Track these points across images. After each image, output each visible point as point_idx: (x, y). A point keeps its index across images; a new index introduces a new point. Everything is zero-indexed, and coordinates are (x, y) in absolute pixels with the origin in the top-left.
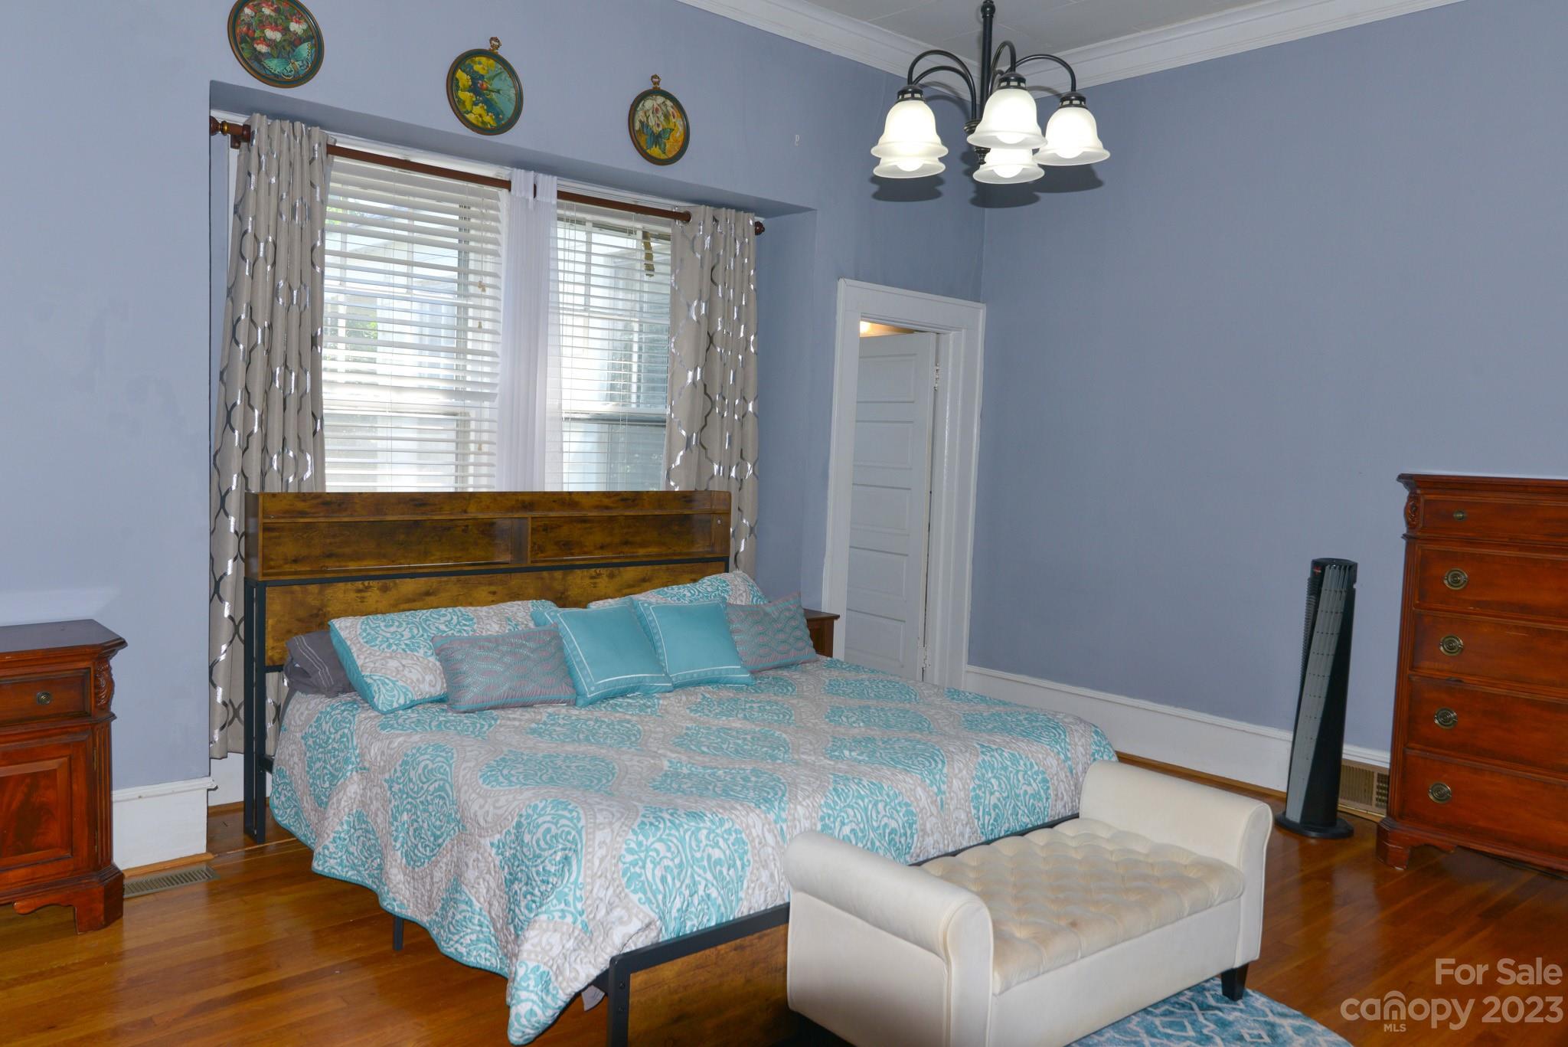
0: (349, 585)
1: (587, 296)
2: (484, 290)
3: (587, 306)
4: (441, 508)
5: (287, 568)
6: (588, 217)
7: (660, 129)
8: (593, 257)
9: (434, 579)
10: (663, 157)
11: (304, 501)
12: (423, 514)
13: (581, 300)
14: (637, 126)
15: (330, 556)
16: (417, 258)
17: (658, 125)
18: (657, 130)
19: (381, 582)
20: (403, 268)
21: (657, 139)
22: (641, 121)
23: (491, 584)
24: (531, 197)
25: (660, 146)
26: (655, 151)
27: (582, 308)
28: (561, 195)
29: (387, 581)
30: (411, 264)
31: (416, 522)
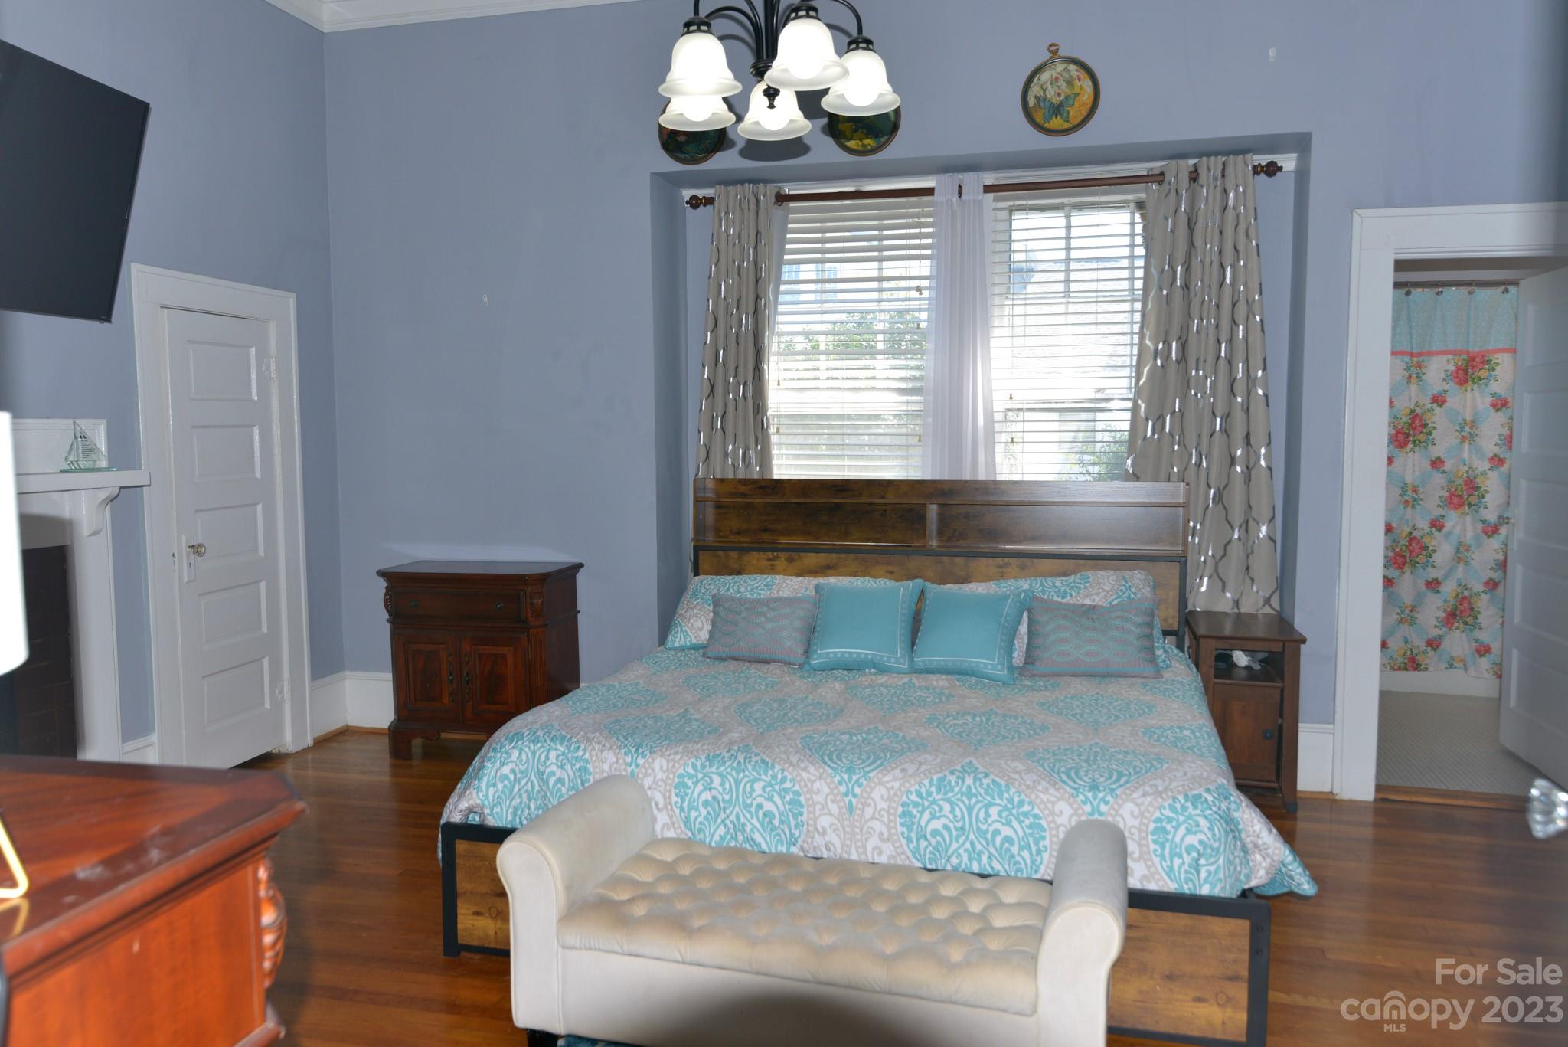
0: (762, 554)
1: (1067, 281)
2: (921, 294)
3: (1067, 291)
4: (860, 494)
5: (733, 538)
6: (1065, 200)
7: (1062, 97)
8: (1072, 241)
9: (834, 555)
10: (1066, 126)
11: (745, 485)
12: (843, 498)
13: (1061, 287)
14: (1032, 102)
15: (766, 530)
16: (886, 273)
17: (1059, 95)
18: (1056, 100)
19: (787, 554)
20: (875, 285)
21: (1057, 110)
22: (1036, 97)
23: (888, 564)
24: (955, 198)
25: (1061, 115)
26: (1056, 123)
27: (1063, 295)
28: (988, 189)
29: (793, 554)
30: (880, 279)
31: (837, 505)
